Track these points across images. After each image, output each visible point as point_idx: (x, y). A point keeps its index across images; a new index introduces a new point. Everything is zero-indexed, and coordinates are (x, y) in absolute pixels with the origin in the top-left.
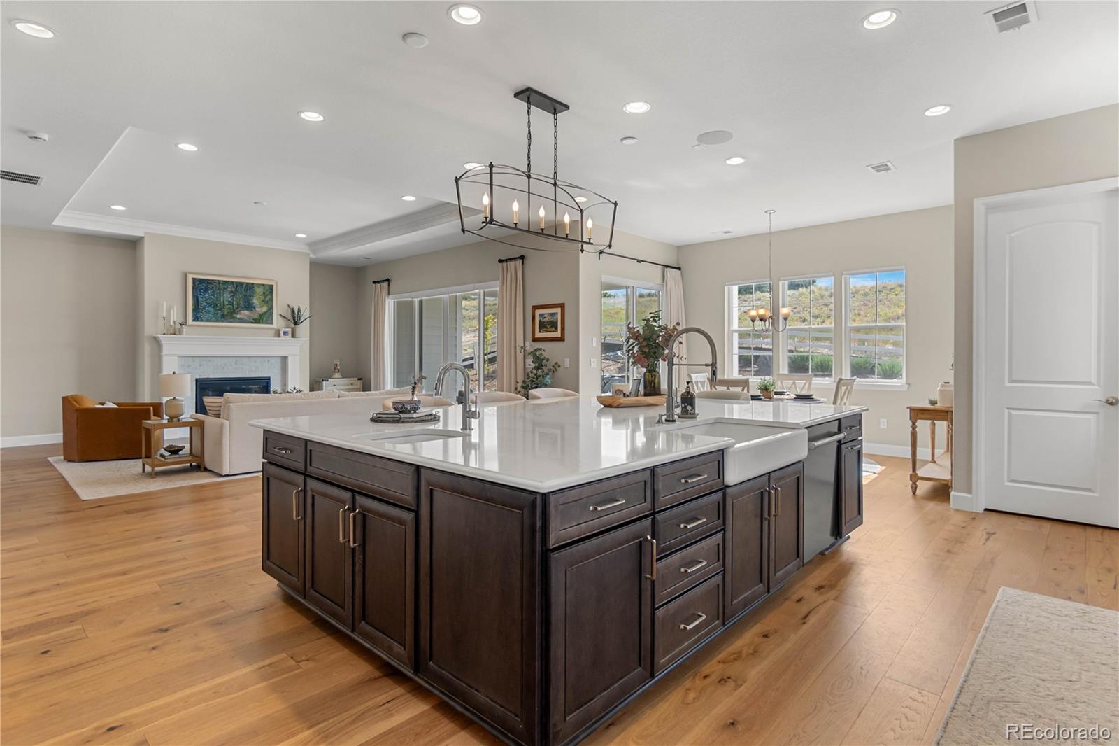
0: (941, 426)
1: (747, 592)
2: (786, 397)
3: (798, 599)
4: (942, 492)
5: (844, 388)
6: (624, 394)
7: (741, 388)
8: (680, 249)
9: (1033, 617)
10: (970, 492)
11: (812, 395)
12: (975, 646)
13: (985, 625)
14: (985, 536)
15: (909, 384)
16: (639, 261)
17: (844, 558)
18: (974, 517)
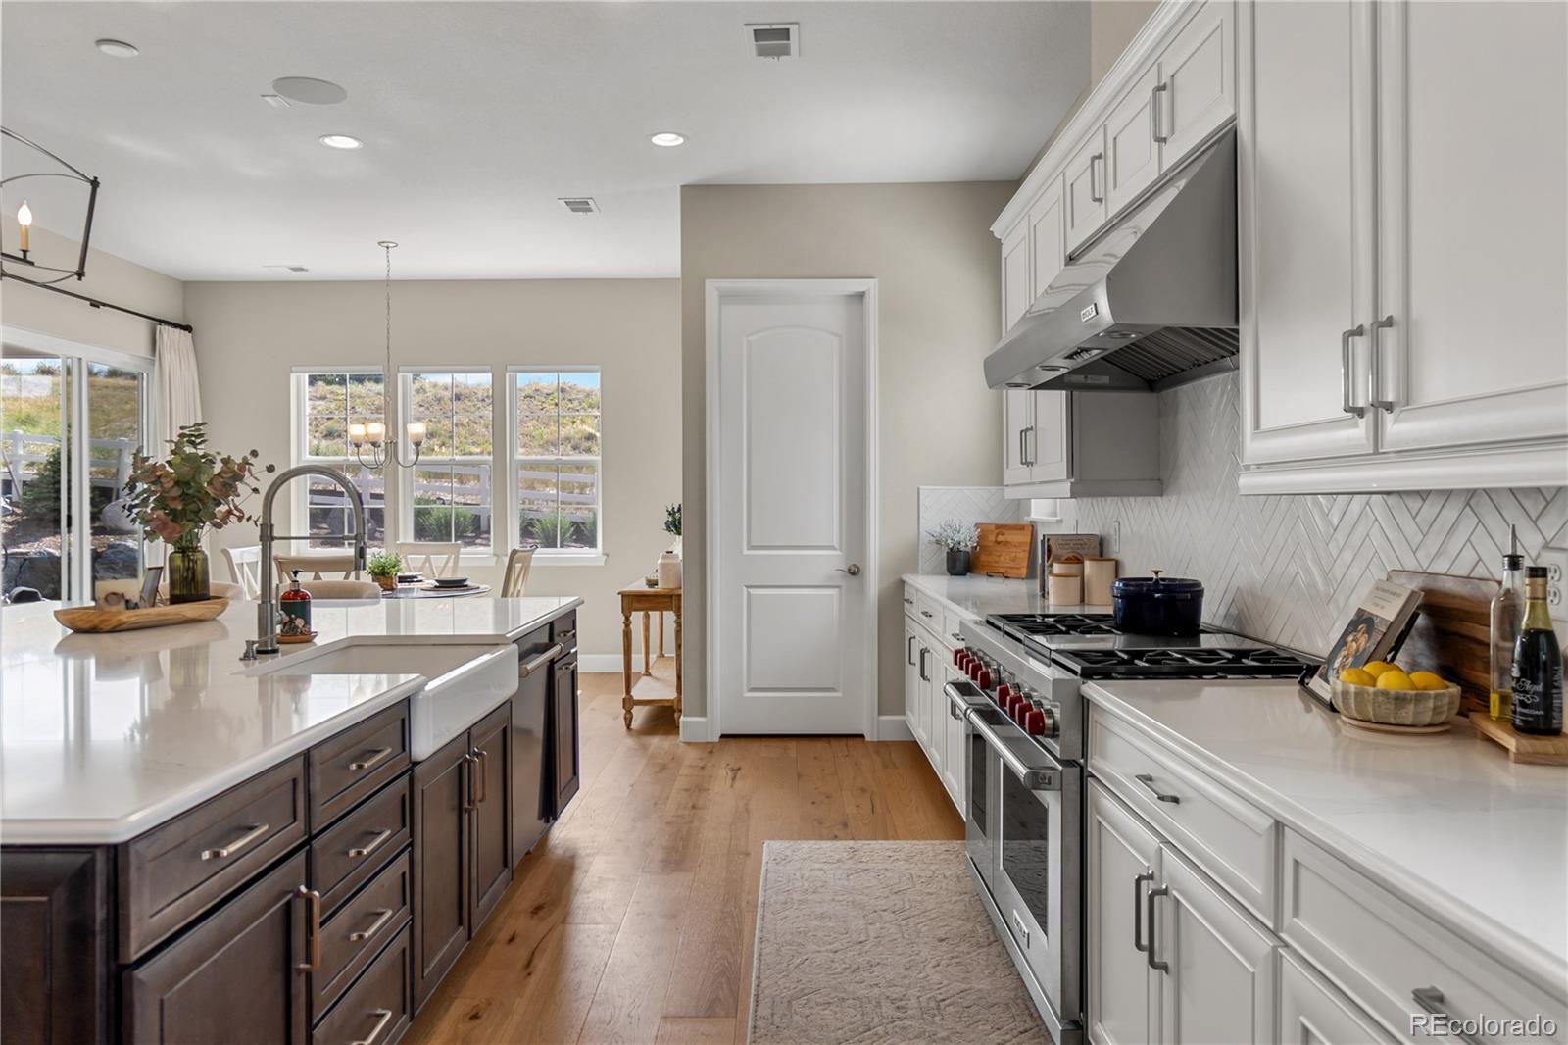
0: (670, 616)
1: (442, 948)
2: (416, 586)
3: (507, 938)
4: (664, 718)
5: (518, 565)
6: (128, 601)
7: (345, 573)
8: (191, 288)
9: (807, 874)
10: (703, 713)
11: (465, 581)
12: (757, 932)
13: (761, 899)
14: (730, 774)
15: (607, 555)
16: (95, 304)
17: (559, 852)
18: (709, 749)
